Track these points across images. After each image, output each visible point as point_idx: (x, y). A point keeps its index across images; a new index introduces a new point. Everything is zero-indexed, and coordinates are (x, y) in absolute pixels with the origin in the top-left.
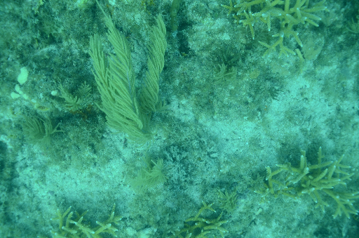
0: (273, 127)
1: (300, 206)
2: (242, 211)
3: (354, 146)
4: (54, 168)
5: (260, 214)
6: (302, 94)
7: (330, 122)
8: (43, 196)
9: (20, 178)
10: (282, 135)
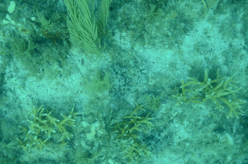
0: (186, 56)
1: (204, 110)
2: (163, 112)
3: (242, 71)
4: (32, 79)
5: (176, 116)
6: (206, 33)
7: (225, 54)
8: (23, 99)
9: (7, 84)
10: (192, 61)
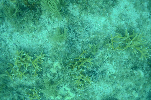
0: (114, 21)
1: (125, 55)
2: (99, 56)
3: (148, 32)
4: (16, 33)
5: (108, 58)
6: (126, 8)
7: (138, 21)
8: (11, 46)
9: (1, 36)
10: (117, 25)
